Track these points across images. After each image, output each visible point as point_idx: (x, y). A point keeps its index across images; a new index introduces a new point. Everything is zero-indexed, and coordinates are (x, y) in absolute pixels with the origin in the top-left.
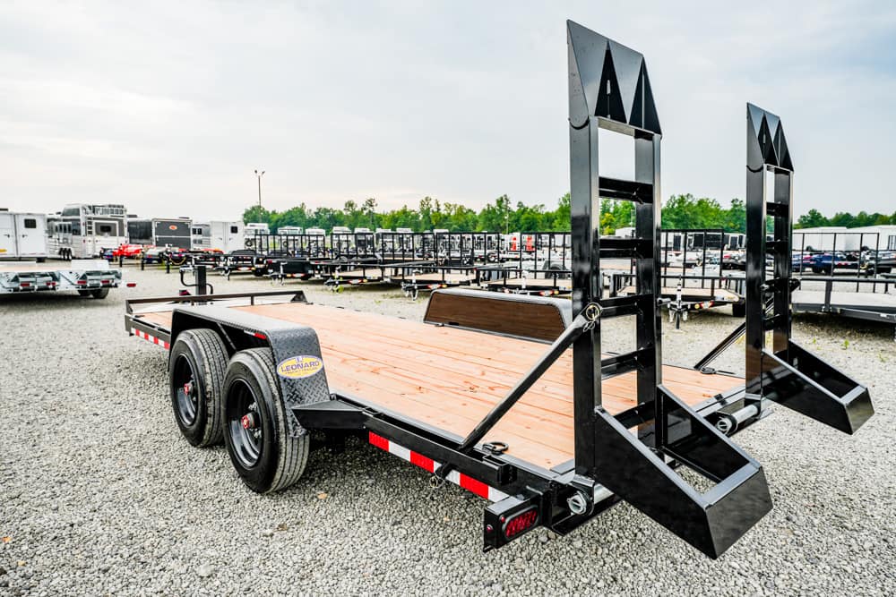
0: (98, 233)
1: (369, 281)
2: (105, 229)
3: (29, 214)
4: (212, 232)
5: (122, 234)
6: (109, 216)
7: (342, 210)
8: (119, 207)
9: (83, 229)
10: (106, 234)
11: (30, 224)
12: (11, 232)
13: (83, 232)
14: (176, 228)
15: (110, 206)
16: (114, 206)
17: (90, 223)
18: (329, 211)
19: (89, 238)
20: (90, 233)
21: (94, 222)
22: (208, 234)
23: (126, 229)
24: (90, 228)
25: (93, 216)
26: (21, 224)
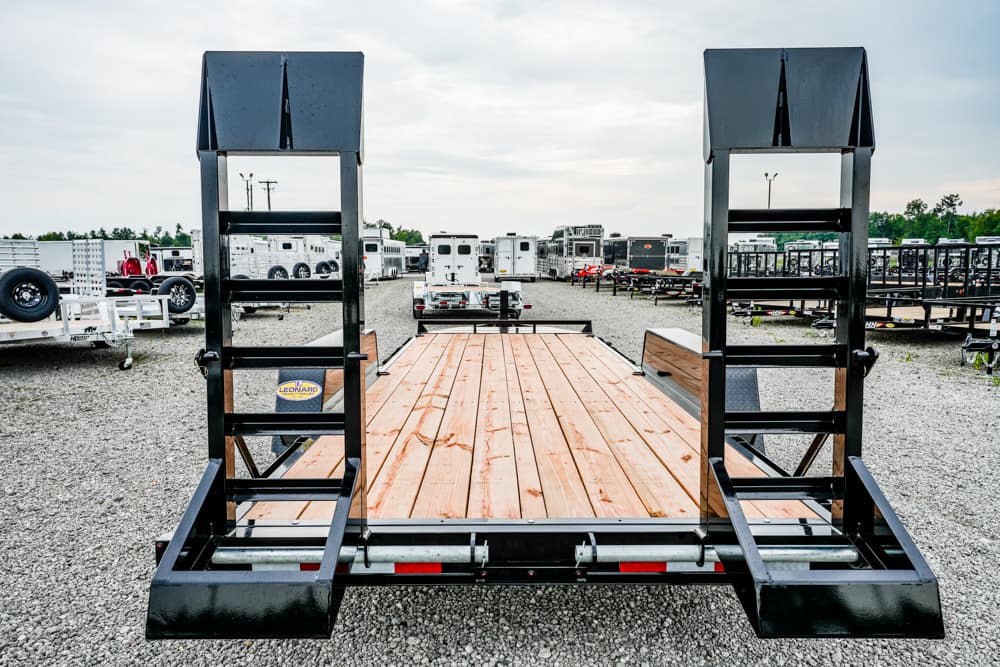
0: (577, 255)
1: (897, 325)
2: (584, 250)
3: (525, 238)
4: (689, 251)
5: (598, 255)
6: (588, 237)
7: (902, 213)
8: (597, 227)
9: (565, 249)
10: (585, 255)
11: (525, 247)
12: (510, 255)
13: (565, 254)
14: (650, 246)
15: (589, 226)
16: (593, 227)
17: (571, 244)
18: (881, 216)
19: (569, 259)
20: (571, 254)
21: (575, 242)
22: (685, 253)
23: (602, 249)
24: (571, 249)
25: (574, 236)
26: (518, 247)
